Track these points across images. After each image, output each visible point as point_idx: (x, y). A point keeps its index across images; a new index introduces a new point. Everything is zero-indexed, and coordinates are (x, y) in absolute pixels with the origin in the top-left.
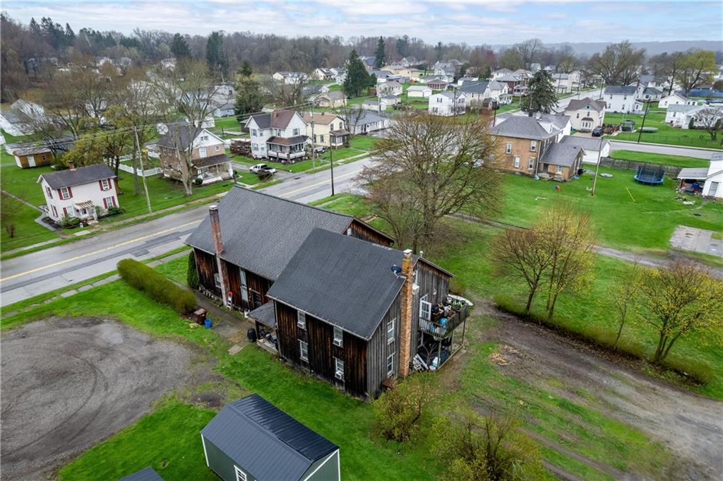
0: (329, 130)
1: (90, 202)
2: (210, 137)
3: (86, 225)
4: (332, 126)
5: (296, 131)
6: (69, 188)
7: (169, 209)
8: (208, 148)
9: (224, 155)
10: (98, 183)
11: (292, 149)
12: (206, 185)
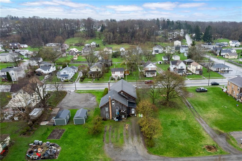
0: (196, 68)
1: (117, 75)
2: (152, 65)
3: (115, 80)
4: (197, 67)
5: (182, 67)
6: (114, 72)
7: (132, 81)
8: (151, 68)
9: (156, 70)
10: (120, 72)
11: (179, 72)
12: (147, 77)
